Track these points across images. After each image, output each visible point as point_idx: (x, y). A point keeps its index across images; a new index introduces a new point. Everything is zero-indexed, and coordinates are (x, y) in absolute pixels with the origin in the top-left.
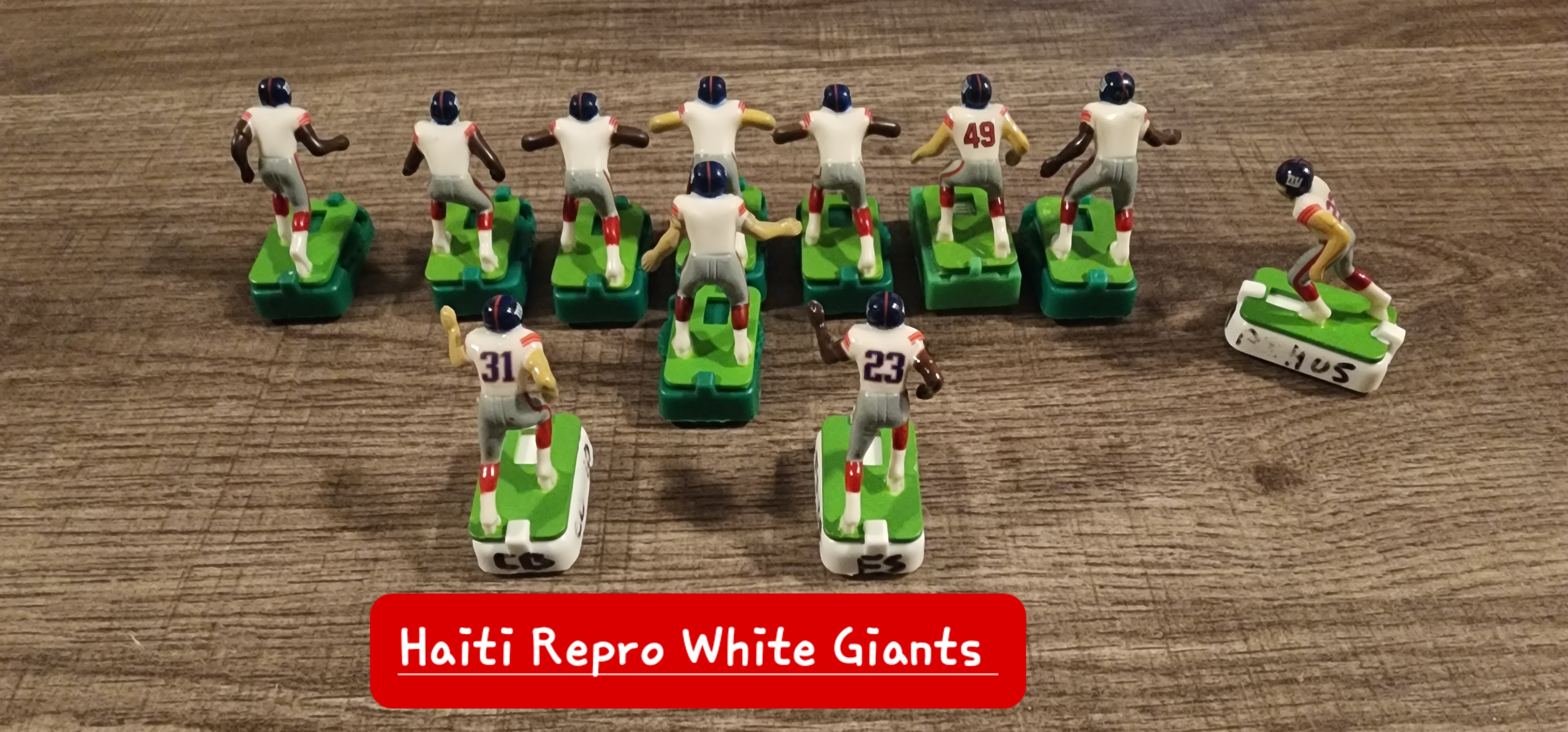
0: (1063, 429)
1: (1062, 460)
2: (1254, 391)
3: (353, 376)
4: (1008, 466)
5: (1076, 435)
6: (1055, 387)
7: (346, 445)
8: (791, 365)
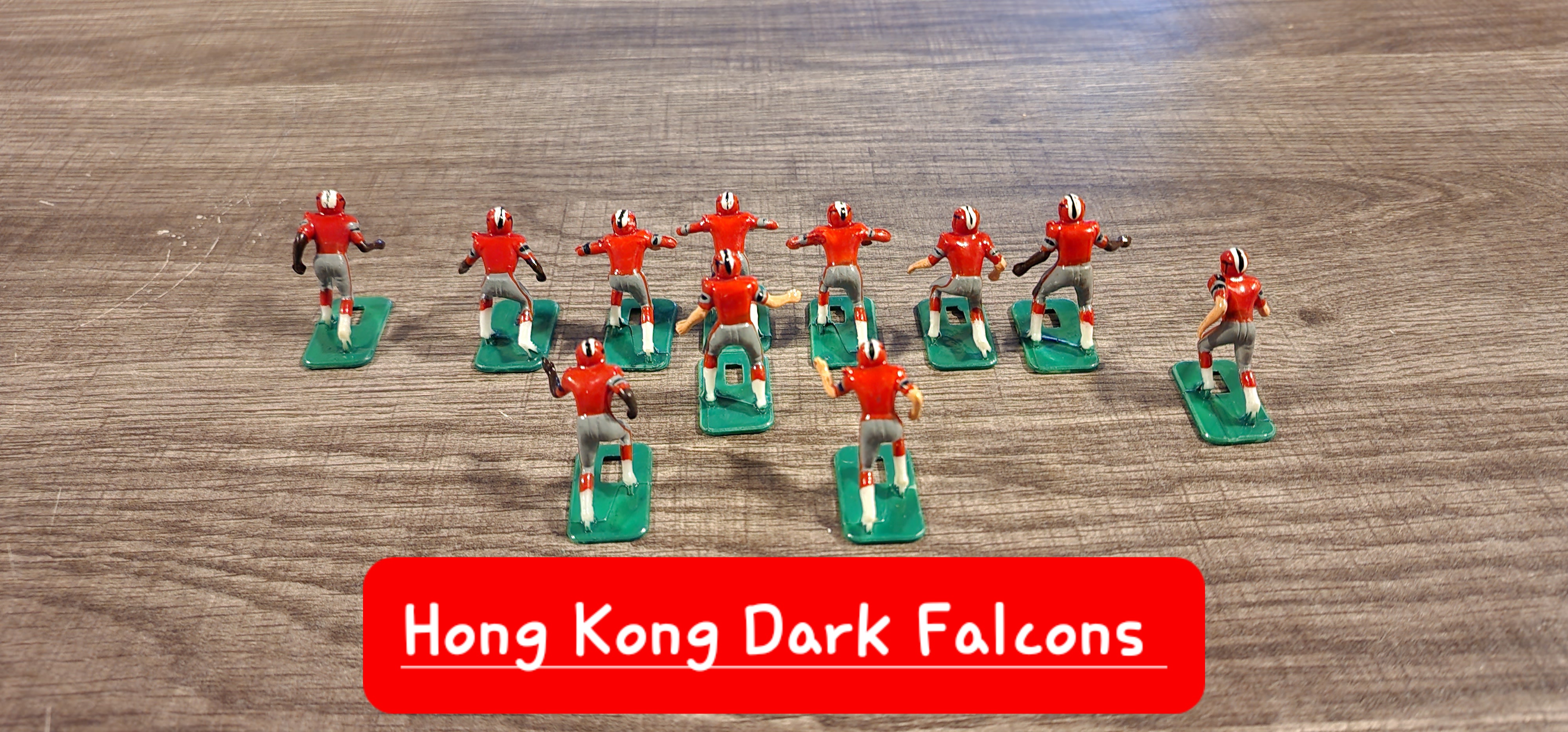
0: (1156, 290)
1: (1158, 308)
2: (1296, 266)
5: (1167, 293)
6: (1147, 266)
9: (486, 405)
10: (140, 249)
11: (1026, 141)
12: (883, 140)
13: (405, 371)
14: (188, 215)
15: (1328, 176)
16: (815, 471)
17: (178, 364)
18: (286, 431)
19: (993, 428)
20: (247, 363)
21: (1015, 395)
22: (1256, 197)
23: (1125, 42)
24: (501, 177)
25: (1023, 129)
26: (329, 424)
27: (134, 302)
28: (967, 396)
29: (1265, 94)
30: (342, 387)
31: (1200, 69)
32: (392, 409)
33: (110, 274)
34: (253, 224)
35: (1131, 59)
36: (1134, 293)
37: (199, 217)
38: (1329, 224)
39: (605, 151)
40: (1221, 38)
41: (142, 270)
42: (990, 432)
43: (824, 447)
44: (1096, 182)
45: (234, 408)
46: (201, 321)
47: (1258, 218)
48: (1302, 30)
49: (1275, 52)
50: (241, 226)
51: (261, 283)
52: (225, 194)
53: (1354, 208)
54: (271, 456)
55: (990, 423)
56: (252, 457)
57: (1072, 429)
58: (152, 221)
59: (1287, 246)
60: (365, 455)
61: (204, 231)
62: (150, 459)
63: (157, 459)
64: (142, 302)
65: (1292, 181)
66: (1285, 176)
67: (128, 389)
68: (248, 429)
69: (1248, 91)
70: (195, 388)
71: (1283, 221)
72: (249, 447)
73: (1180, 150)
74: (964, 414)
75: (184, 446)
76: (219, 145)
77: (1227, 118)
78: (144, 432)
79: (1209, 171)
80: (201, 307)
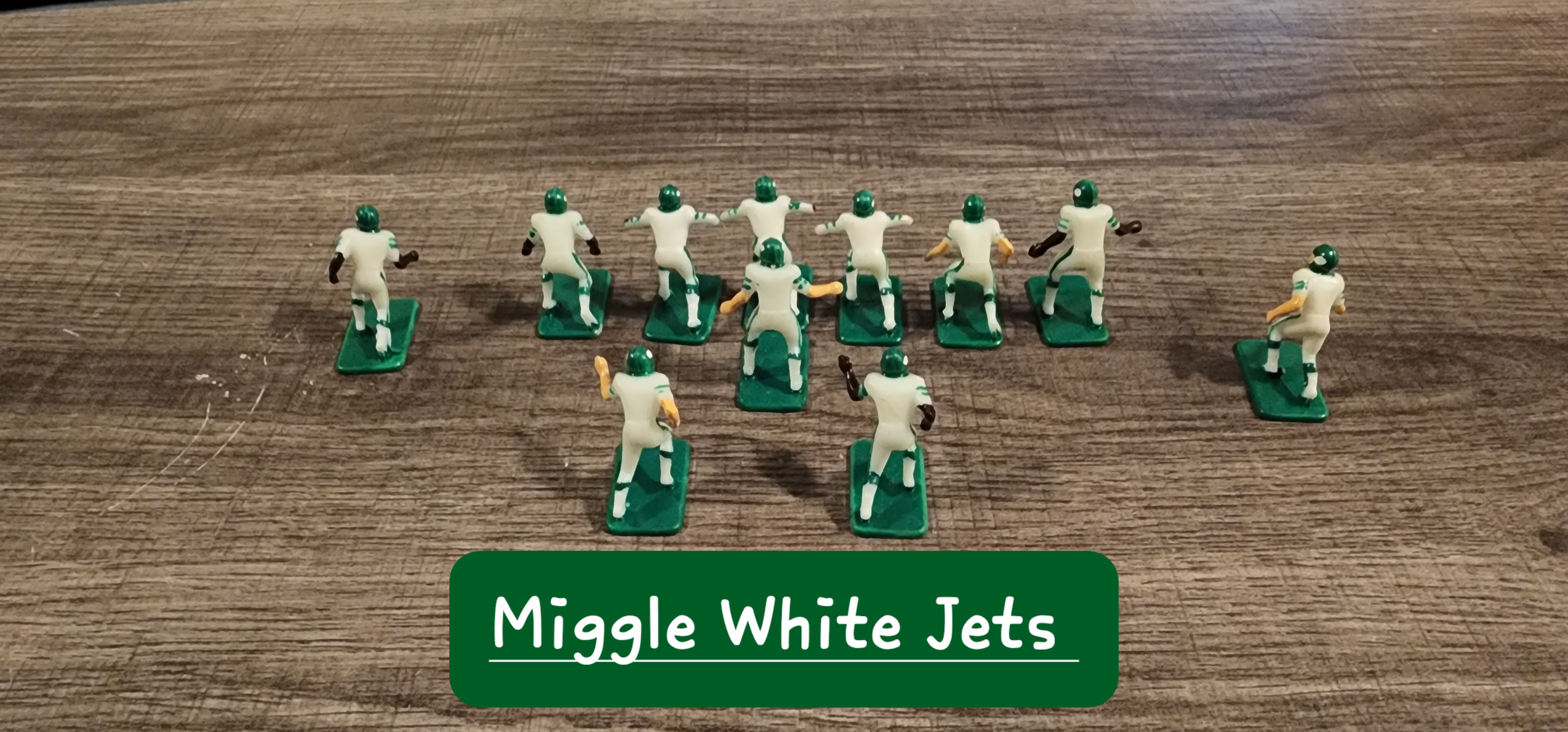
0: (1362, 494)
1: (1368, 521)
2: (1524, 465)
3: (725, 432)
4: (1321, 525)
5: (1376, 500)
6: (1346, 458)
7: (734, 492)
8: (1108, 432)
10: (176, 400)
11: (1184, 273)
14: (230, 354)
15: (1544, 333)
17: (220, 567)
18: (346, 673)
19: (1191, 698)
20: (299, 568)
21: (1211, 649)
22: (1463, 360)
23: (1283, 137)
25: (1178, 255)
26: (396, 664)
27: (169, 477)
29: (1455, 214)
30: (409, 608)
31: (1373, 176)
33: (142, 435)
34: (306, 366)
35: (1292, 162)
36: (1337, 497)
37: (243, 356)
38: (1556, 403)
40: (1391, 135)
41: (177, 431)
42: (1187, 705)
45: (284, 635)
46: (246, 506)
47: (1470, 391)
48: (1484, 125)
49: (1459, 155)
50: (291, 369)
51: (313, 452)
52: (273, 323)
54: (330, 710)
55: (1186, 691)
56: (306, 711)
57: (1286, 703)
58: (190, 361)
59: (1511, 434)
60: (440, 713)
61: (248, 377)
62: (186, 711)
63: (195, 711)
64: (178, 477)
65: (1504, 339)
66: (1494, 331)
67: (163, 604)
68: (301, 668)
69: (1434, 209)
70: (240, 604)
71: (1500, 397)
72: (303, 696)
73: (1366, 290)
74: (1153, 675)
75: (227, 692)
76: (264, 256)
77: (1415, 247)
78: (181, 668)
79: (1402, 322)
80: (246, 485)
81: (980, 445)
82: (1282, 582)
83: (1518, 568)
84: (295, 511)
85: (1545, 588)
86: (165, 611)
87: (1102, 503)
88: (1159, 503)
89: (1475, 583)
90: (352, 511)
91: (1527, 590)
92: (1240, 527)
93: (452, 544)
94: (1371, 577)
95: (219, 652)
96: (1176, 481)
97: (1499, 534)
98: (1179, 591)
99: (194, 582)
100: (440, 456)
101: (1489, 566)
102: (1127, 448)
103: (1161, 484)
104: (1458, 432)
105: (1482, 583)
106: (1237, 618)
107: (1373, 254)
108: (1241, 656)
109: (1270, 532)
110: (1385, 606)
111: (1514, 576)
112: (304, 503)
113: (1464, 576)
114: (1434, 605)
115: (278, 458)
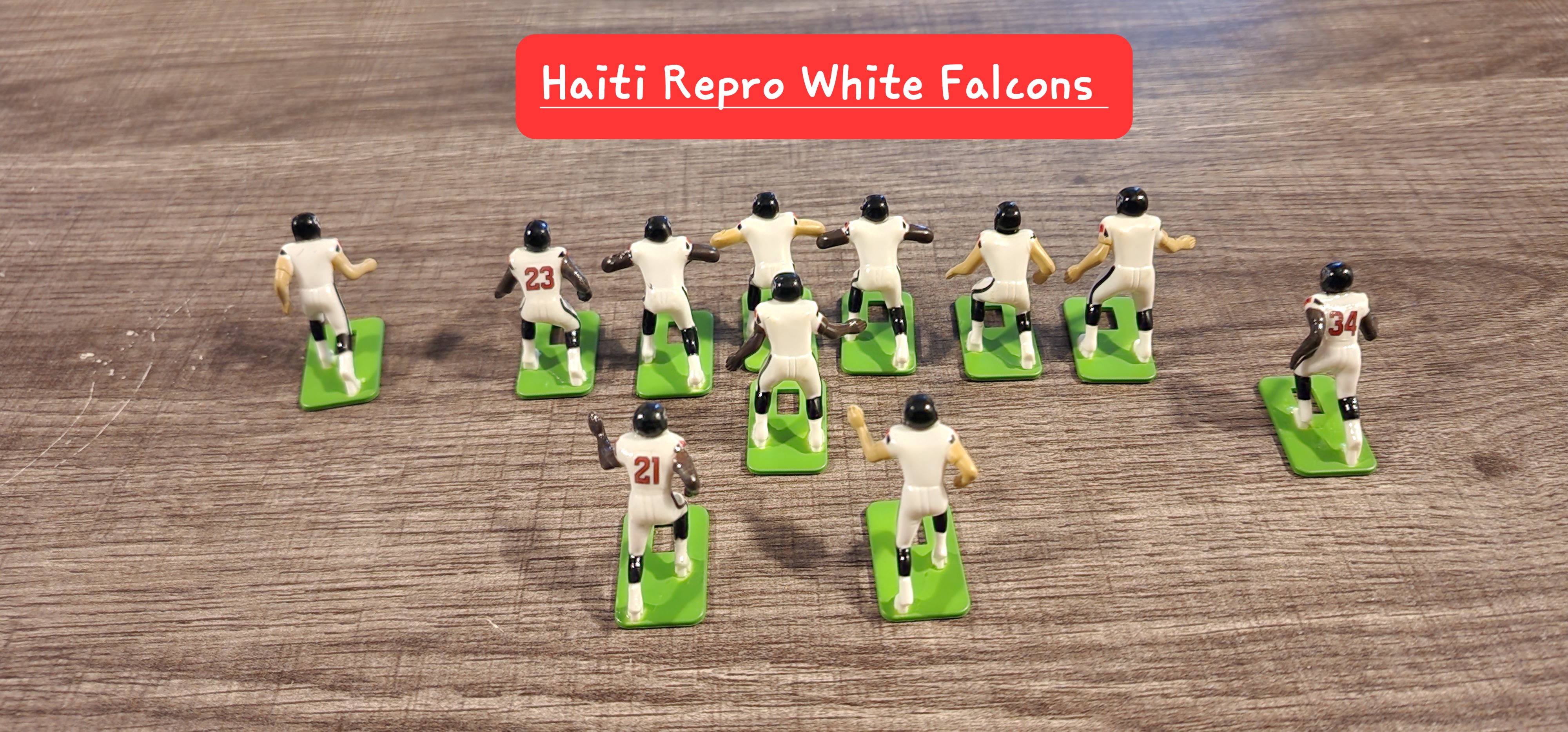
9: (471, 611)
10: (59, 381)
12: (946, 209)
13: (372, 558)
14: (116, 331)
15: (1490, 254)
16: (884, 711)
17: (99, 549)
18: (227, 652)
19: (1104, 641)
20: (181, 548)
21: (1129, 590)
22: (1404, 286)
23: (1229, 65)
24: (489, 271)
26: (280, 640)
27: (50, 459)
28: (1068, 592)
29: (1404, 136)
30: (296, 583)
31: (1322, 101)
32: (356, 616)
33: (23, 417)
34: (193, 342)
35: (1238, 90)
37: (130, 333)
38: (1499, 326)
39: (613, 230)
40: (1343, 58)
41: (60, 412)
42: (1100, 648)
43: (893, 672)
44: (1208, 267)
45: (164, 616)
46: (128, 486)
47: (1410, 317)
48: (1439, 44)
49: (1410, 76)
50: (178, 345)
51: (200, 429)
52: (161, 299)
53: (1526, 302)
54: (209, 690)
55: (1100, 634)
56: (185, 692)
57: (1202, 641)
58: (75, 340)
59: (1450, 359)
60: (324, 688)
61: (134, 354)
62: (62, 696)
63: (71, 695)
64: (59, 460)
65: (1448, 263)
66: (1438, 255)
67: (39, 589)
68: (180, 649)
69: (1383, 132)
70: (118, 586)
71: (1441, 321)
72: (181, 677)
73: (1307, 218)
74: (1066, 619)
75: (103, 676)
76: (156, 229)
77: (1360, 172)
78: (57, 653)
79: (1343, 249)
80: (129, 465)
81: (897, 393)
82: (1206, 520)
83: (1451, 495)
84: (179, 489)
85: (1476, 515)
86: (41, 596)
87: (1021, 447)
88: (1082, 445)
89: (1405, 512)
90: (239, 487)
91: (1457, 517)
92: (1165, 465)
93: (341, 516)
94: (1297, 511)
95: (98, 635)
96: (1099, 421)
97: (1432, 462)
98: (1097, 533)
99: (73, 566)
100: (332, 427)
101: (1419, 494)
102: (1050, 390)
103: (1085, 426)
104: (1396, 359)
105: (1412, 512)
106: (1157, 558)
107: (1317, 181)
108: (1159, 596)
109: (1195, 470)
110: (1309, 540)
111: (1445, 503)
112: (189, 480)
113: (1392, 505)
114: (1361, 536)
115: (163, 436)
